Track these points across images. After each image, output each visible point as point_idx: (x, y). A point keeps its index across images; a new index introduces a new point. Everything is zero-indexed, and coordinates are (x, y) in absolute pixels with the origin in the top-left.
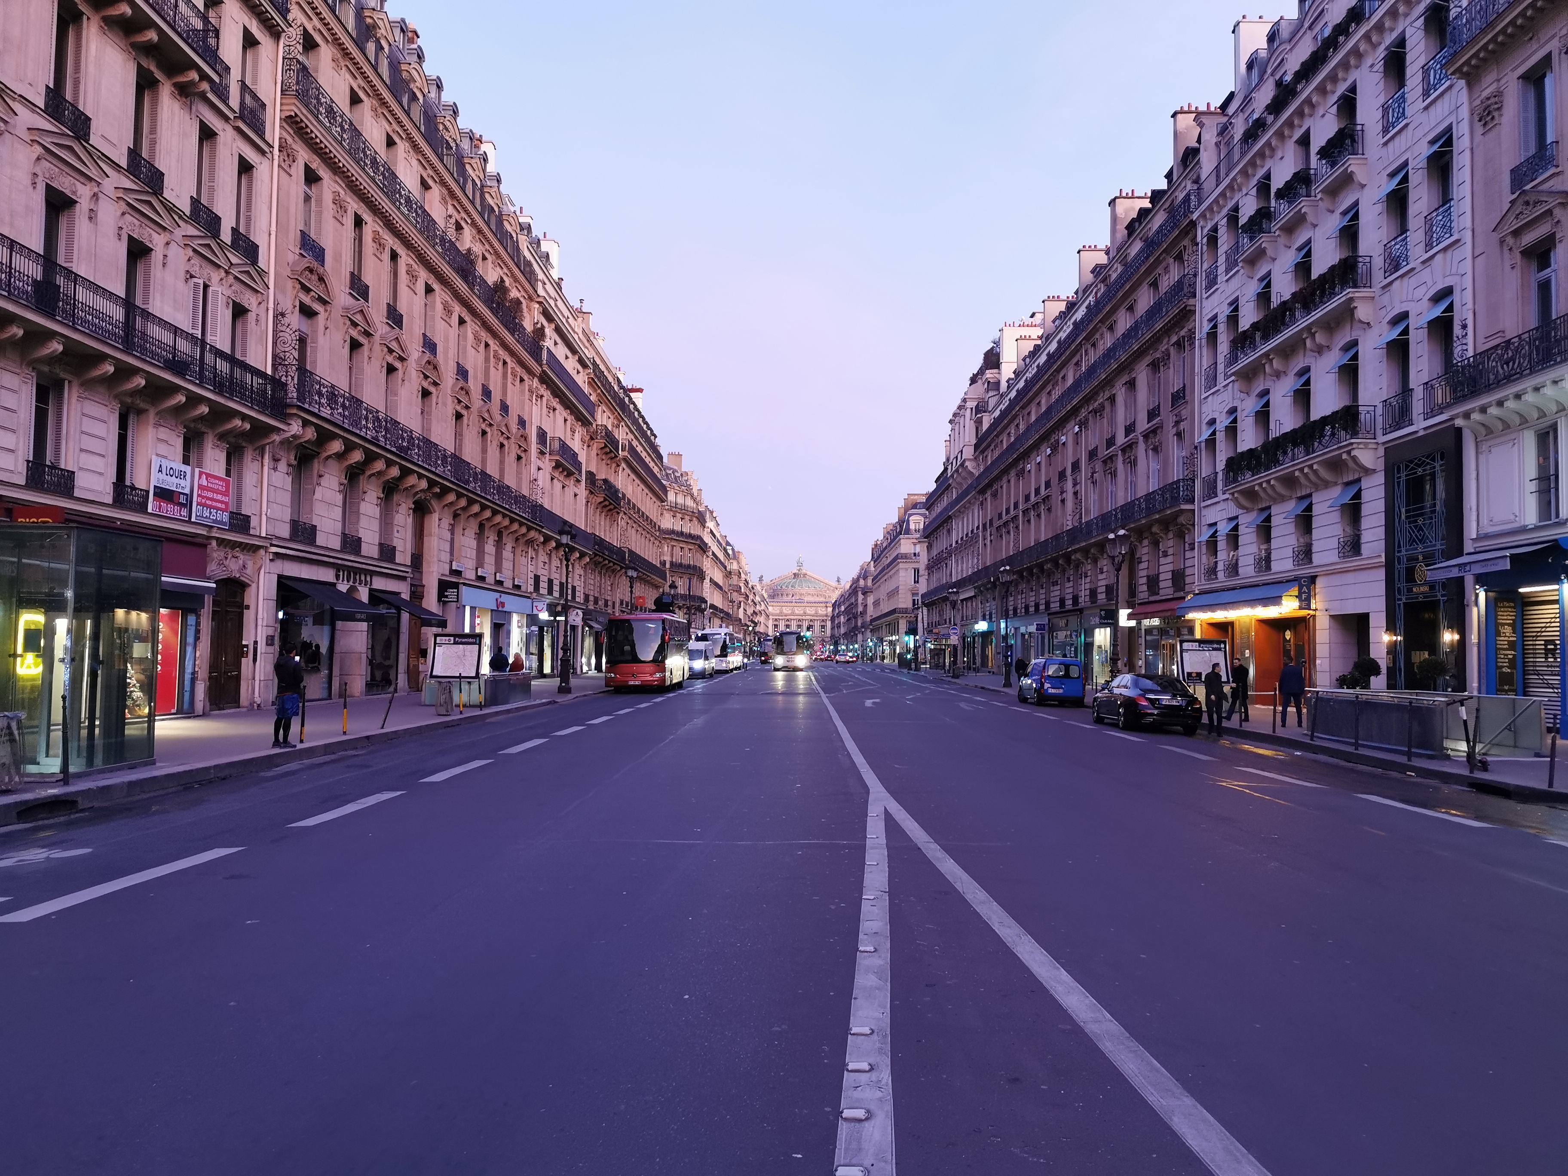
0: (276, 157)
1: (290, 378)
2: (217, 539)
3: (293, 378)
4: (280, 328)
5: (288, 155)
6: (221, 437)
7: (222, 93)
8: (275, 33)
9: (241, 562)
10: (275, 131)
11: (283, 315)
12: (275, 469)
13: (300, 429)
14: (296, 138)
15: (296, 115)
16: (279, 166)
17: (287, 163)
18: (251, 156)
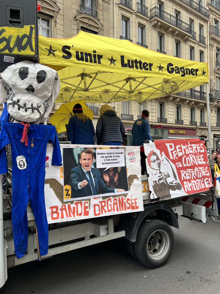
0: (209, 48)
1: (213, 93)
2: (199, 128)
4: (211, 83)
5: (212, 46)
6: (199, 107)
7: (194, 38)
8: (206, 21)
11: (212, 80)
12: (212, 112)
14: (214, 42)
16: (210, 49)
17: (211, 48)
18: (202, 49)
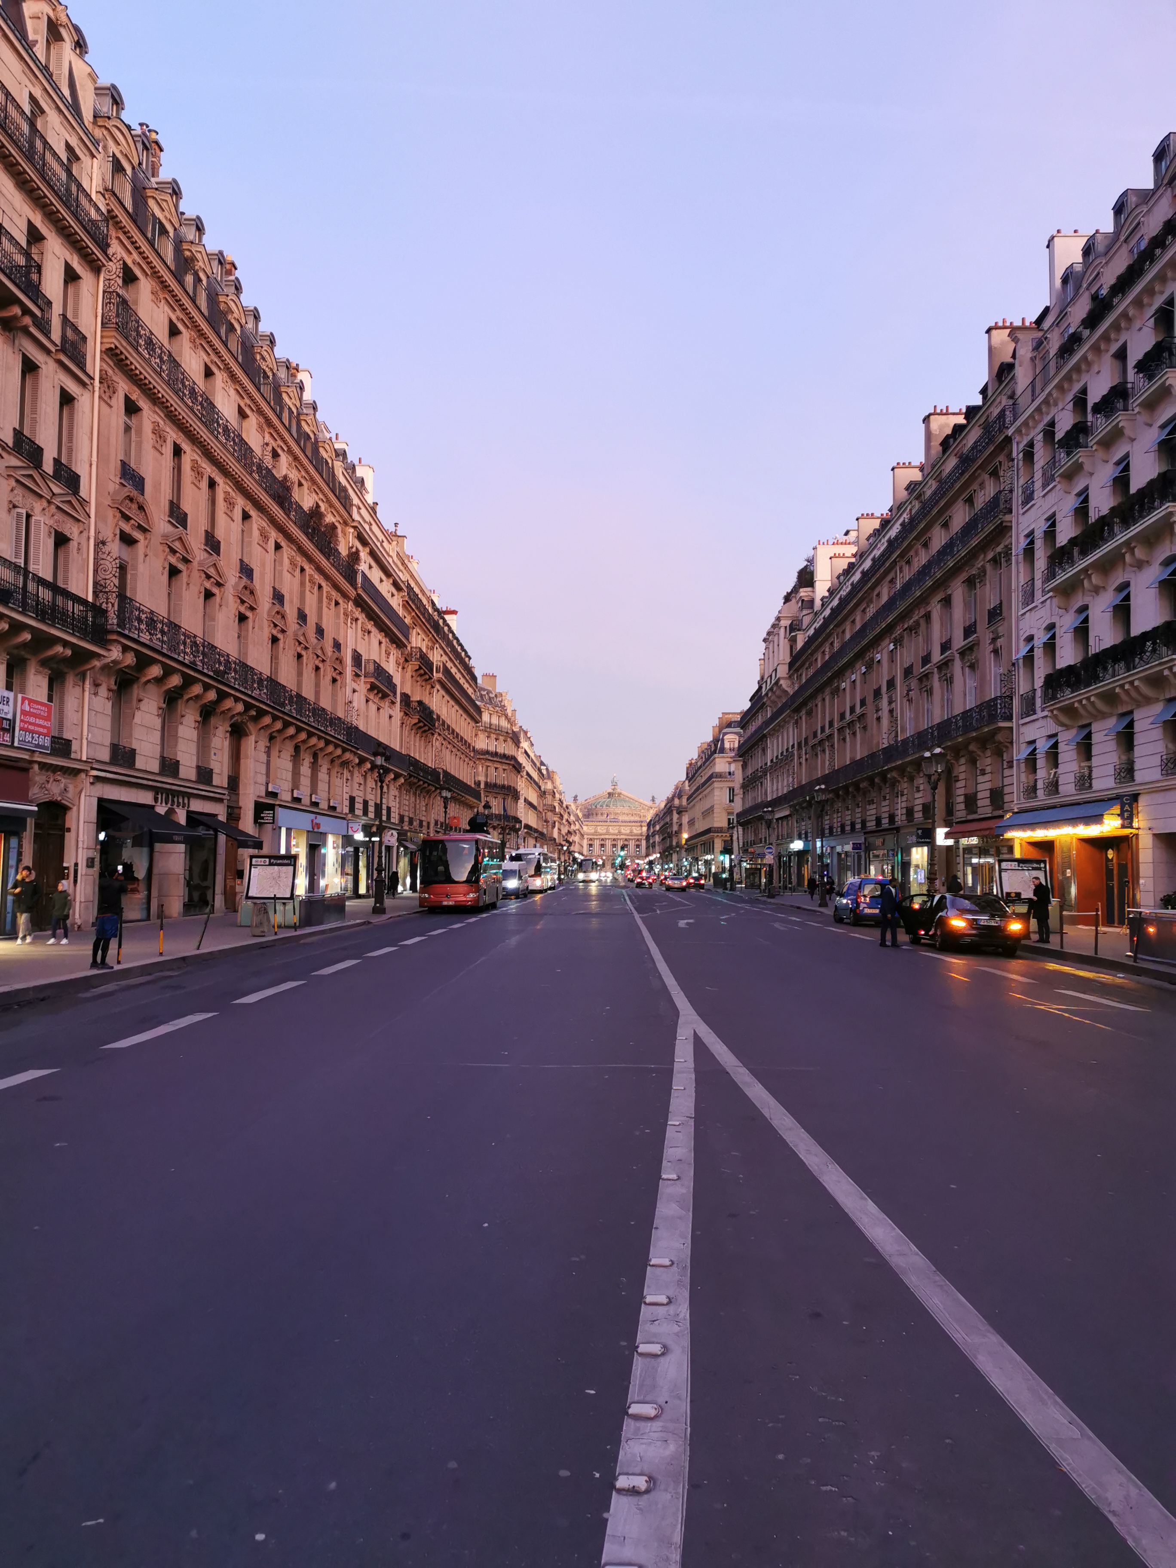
0: (97, 389)
1: (110, 605)
2: (39, 763)
3: (113, 605)
4: (101, 555)
5: (109, 387)
6: (44, 663)
7: (44, 326)
8: (96, 268)
9: (62, 786)
10: (95, 363)
11: (104, 543)
12: (96, 694)
13: (120, 654)
14: (116, 370)
15: (116, 347)
16: (100, 397)
17: (107, 394)
18: (73, 388)
